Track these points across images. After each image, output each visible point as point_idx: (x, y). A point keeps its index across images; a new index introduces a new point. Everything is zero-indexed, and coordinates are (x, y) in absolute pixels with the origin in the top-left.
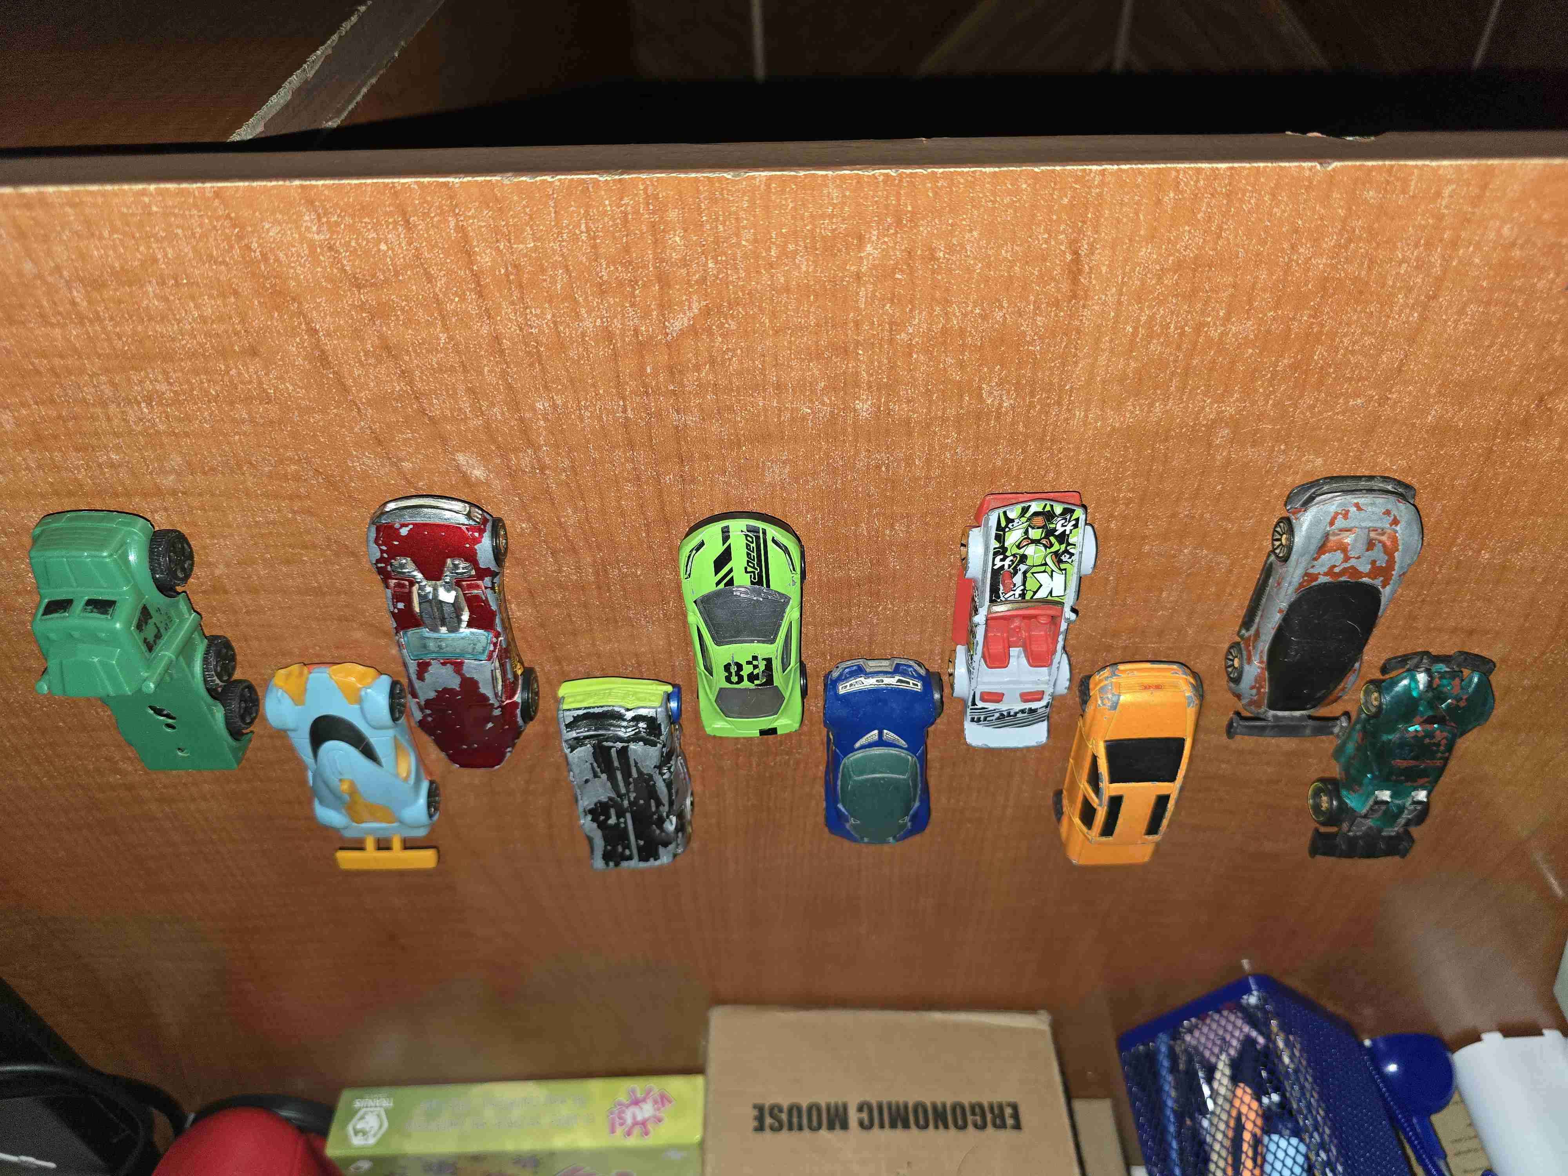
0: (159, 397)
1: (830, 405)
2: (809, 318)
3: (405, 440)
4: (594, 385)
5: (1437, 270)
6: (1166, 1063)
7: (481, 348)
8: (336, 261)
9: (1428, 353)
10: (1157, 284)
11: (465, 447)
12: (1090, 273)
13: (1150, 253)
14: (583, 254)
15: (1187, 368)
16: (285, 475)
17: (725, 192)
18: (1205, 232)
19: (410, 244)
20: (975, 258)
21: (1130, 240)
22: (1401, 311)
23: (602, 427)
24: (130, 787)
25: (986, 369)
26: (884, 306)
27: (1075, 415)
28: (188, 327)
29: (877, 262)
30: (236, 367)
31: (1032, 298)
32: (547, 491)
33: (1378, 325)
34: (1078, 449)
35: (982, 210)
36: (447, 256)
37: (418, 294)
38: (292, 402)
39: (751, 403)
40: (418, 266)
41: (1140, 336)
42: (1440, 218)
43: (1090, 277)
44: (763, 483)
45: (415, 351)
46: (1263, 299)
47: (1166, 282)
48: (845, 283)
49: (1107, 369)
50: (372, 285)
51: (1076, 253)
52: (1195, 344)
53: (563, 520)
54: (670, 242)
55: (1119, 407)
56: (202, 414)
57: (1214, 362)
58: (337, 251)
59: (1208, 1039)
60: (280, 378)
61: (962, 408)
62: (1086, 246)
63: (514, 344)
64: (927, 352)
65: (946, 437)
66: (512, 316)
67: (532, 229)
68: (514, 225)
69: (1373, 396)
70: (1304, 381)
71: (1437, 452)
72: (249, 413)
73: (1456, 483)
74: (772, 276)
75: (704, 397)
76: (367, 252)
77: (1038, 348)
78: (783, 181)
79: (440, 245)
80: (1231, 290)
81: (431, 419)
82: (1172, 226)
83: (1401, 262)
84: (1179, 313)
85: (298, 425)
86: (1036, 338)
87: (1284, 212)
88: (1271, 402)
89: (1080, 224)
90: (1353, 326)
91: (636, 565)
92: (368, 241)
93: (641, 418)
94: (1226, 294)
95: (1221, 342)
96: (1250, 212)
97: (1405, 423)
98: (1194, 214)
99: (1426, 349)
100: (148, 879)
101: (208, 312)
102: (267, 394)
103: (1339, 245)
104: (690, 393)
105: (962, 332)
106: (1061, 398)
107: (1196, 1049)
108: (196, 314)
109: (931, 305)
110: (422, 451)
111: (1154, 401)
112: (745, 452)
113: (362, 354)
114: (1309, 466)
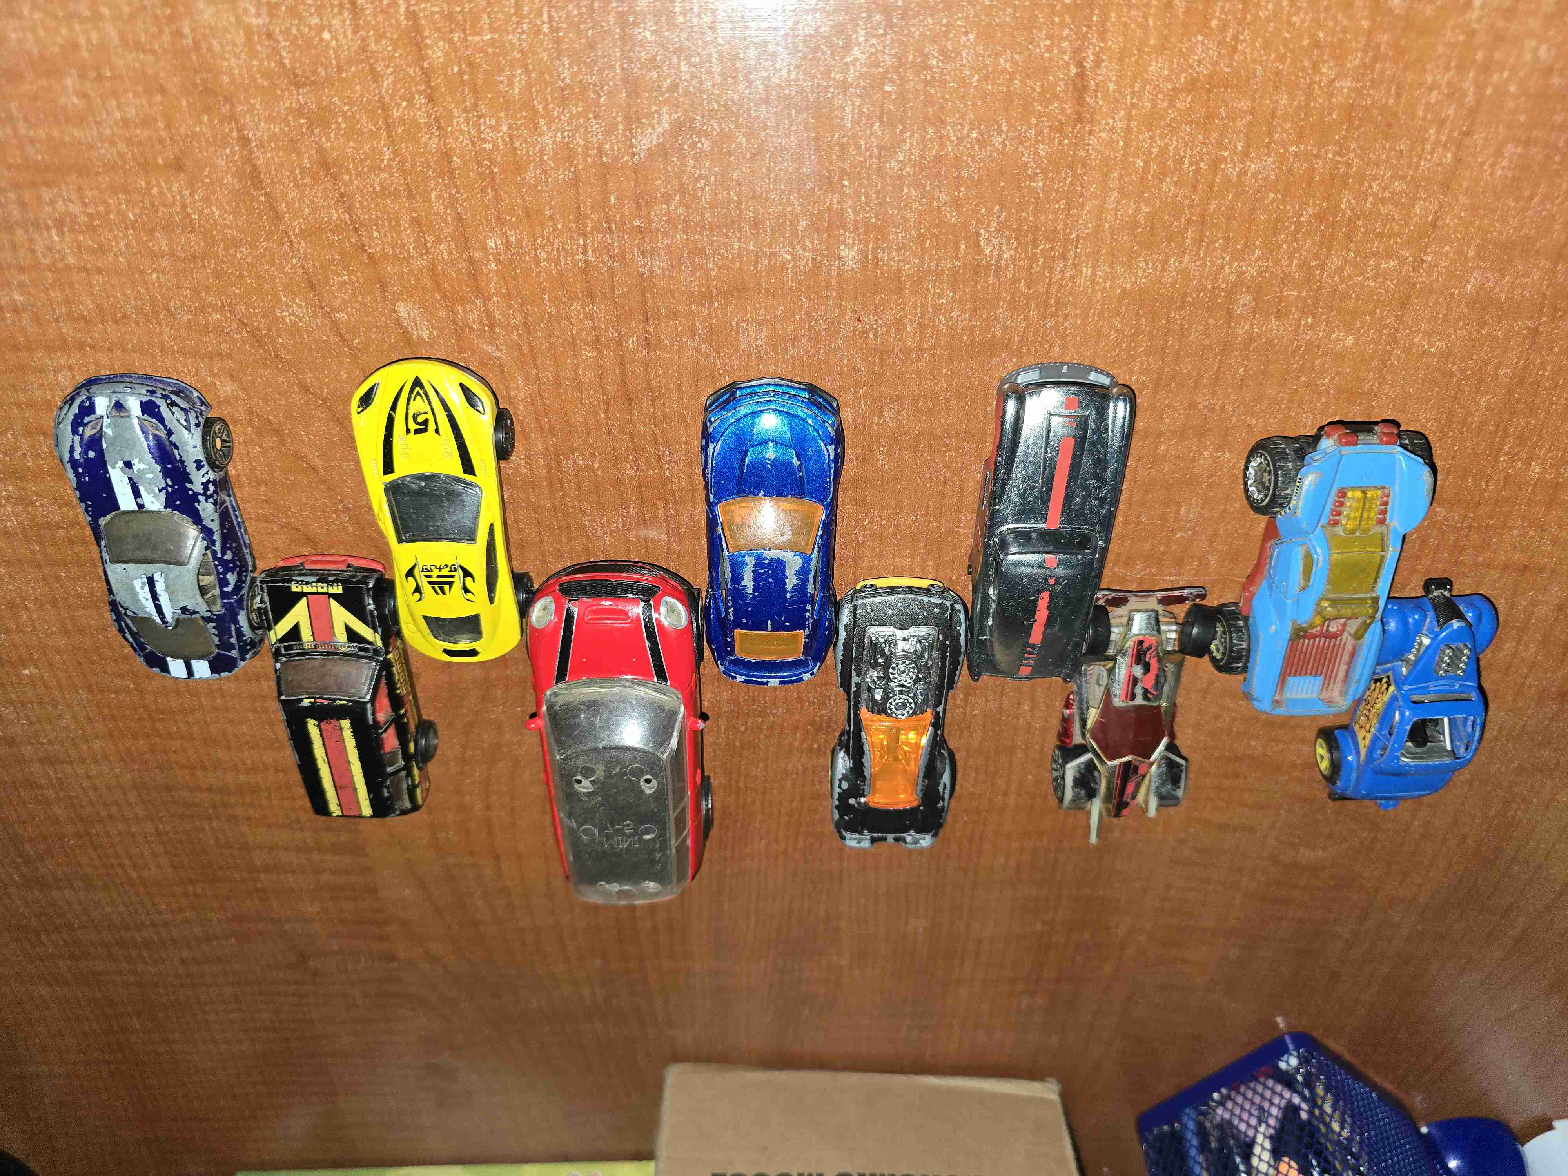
0: (71, 221)
1: (813, 250)
2: (789, 138)
3: (339, 282)
4: (551, 218)
5: (1470, 100)
6: (1195, 1142)
7: (428, 167)
8: (275, 52)
9: (1464, 205)
10: (1169, 107)
11: (407, 294)
12: (1096, 91)
13: (1160, 68)
14: (545, 50)
15: (1203, 218)
16: (206, 327)
18: (1220, 43)
19: (355, 32)
20: (972, 68)
21: (1139, 50)
22: (1432, 153)
23: (560, 274)
24: (11, 742)
25: (983, 210)
26: (872, 125)
27: (1081, 272)
28: (108, 131)
29: (864, 70)
30: (160, 187)
31: (1034, 121)
33: (1409, 167)
34: (1085, 316)
35: (979, 8)
36: (396, 47)
37: (362, 96)
38: (217, 231)
39: (725, 245)
40: (362, 61)
41: (1152, 172)
42: (1471, 34)
43: (1096, 96)
44: (737, 351)
45: (356, 168)
46: (1284, 130)
47: (1178, 105)
48: (829, 95)
49: (1116, 215)
50: (313, 83)
51: (1080, 65)
52: (1211, 186)
53: (513, 393)
54: (640, 38)
55: (1130, 264)
56: (118, 243)
57: (1232, 209)
58: (277, 41)
60: (205, 200)
62: (1091, 57)
63: (465, 164)
64: (919, 186)
65: (941, 296)
66: (464, 127)
67: (489, 17)
68: (471, 11)
69: (1407, 258)
70: (1331, 235)
71: (1479, 332)
72: (170, 244)
73: (1501, 372)
74: (750, 85)
75: (673, 237)
76: (308, 42)
77: (1041, 184)
79: (389, 34)
80: (1249, 117)
81: (370, 257)
82: (1183, 35)
83: (1431, 89)
84: (1194, 145)
85: (223, 261)
86: (1038, 171)
87: (1303, 21)
88: (1295, 262)
89: (1084, 29)
90: (1382, 168)
91: (593, 456)
92: (310, 27)
93: (603, 262)
94: (1244, 122)
95: (1240, 183)
96: (1268, 20)
97: (1442, 293)
98: (1207, 21)
99: (1462, 199)
100: (24, 870)
101: (132, 113)
102: (191, 220)
103: (1364, 65)
104: (657, 230)
105: (958, 159)
106: (1066, 249)
107: (1230, 1122)
108: (118, 115)
109: (923, 126)
110: (360, 299)
111: (1168, 258)
112: (717, 309)
113: (297, 171)
114: (1339, 347)
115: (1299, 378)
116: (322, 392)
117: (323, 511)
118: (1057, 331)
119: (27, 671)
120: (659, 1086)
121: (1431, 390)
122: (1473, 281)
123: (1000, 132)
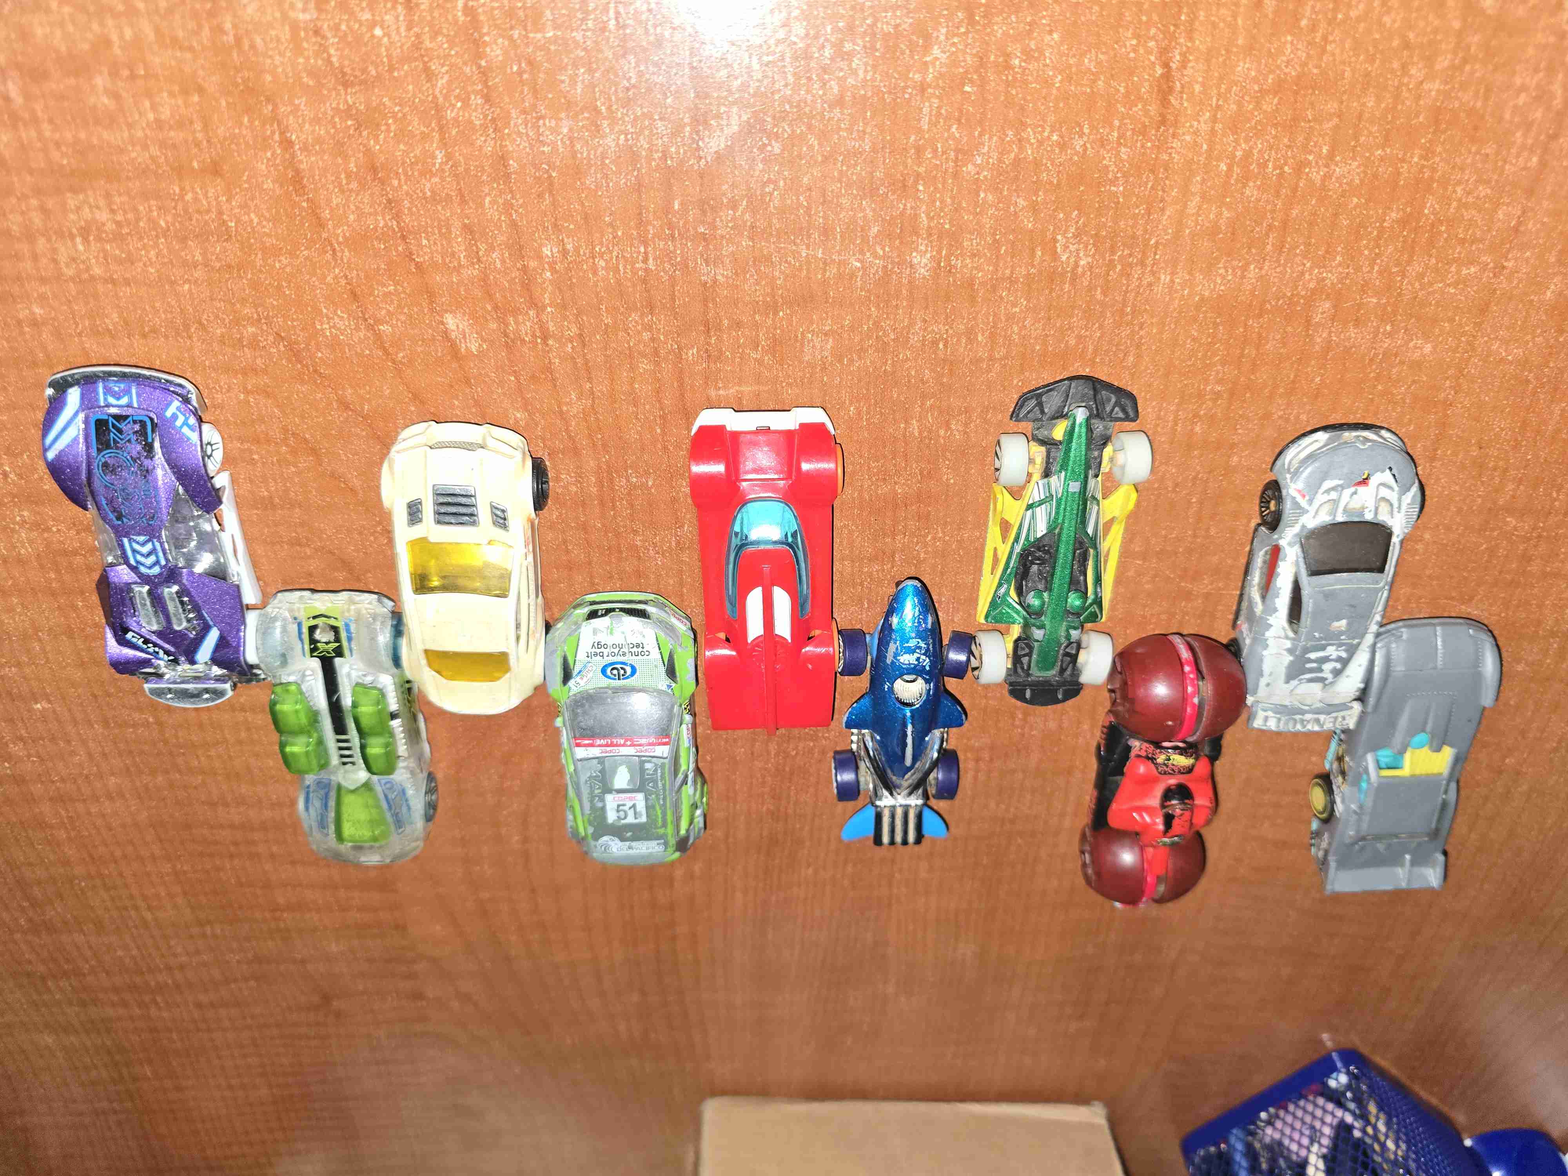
0: (98, 229)
1: (884, 257)
2: (863, 141)
3: (384, 293)
4: (611, 224)
5: (1558, 103)
6: (1244, 1164)
7: (483, 170)
8: (323, 48)
9: (1547, 209)
10: (1255, 109)
11: (456, 305)
12: (1181, 92)
13: (1248, 69)
14: (610, 48)
15: (1285, 223)
16: (240, 340)
18: (1309, 43)
19: (409, 29)
20: (1054, 68)
21: (1228, 51)
22: (1518, 156)
23: (619, 283)
24: (19, 780)
25: (1061, 215)
26: (950, 127)
27: (1159, 279)
28: (140, 134)
29: (944, 70)
30: (194, 192)
31: (1117, 123)
32: (548, 369)
33: (1494, 171)
34: (1161, 325)
35: (1064, 5)
36: (452, 44)
37: (414, 96)
38: (256, 239)
39: (793, 252)
40: (416, 59)
41: (1235, 176)
43: (1182, 98)
44: (801, 362)
45: (406, 174)
46: (1370, 133)
47: (1264, 107)
48: (907, 96)
49: (1197, 220)
50: (362, 82)
51: (1166, 65)
52: (1295, 190)
53: (565, 408)
55: (1209, 270)
56: (148, 252)
57: (1315, 214)
58: (324, 37)
60: (244, 206)
62: (1178, 57)
63: (522, 168)
64: (996, 190)
65: (1014, 305)
66: (522, 129)
67: (553, 14)
69: (1488, 264)
70: (1413, 241)
71: (1557, 340)
72: (204, 254)
74: (825, 84)
75: (739, 244)
76: (359, 39)
77: (1121, 188)
79: (445, 31)
80: (1336, 120)
81: (418, 266)
82: (1272, 34)
83: (1519, 91)
84: (1278, 149)
85: (261, 271)
86: (1119, 175)
87: (1394, 21)
88: (1376, 268)
89: (1172, 28)
90: (1467, 172)
91: (647, 473)
92: (361, 23)
93: (664, 270)
94: (1330, 125)
95: (1323, 187)
96: (1359, 20)
97: (1522, 300)
98: (1298, 20)
99: (1545, 204)
100: (31, 913)
101: (166, 113)
102: (228, 227)
103: (1453, 67)
104: (722, 237)
105: (1037, 163)
106: (1144, 254)
107: (1280, 1144)
108: (151, 116)
109: (1003, 128)
110: (406, 310)
111: (1248, 264)
112: (782, 319)
113: (343, 176)
114: (1417, 355)
115: (1375, 386)
116: (363, 409)
117: (360, 533)
118: (1132, 340)
119: (39, 706)
120: (696, 1122)
121: (1507, 399)
122: (1553, 287)
123: (1081, 134)
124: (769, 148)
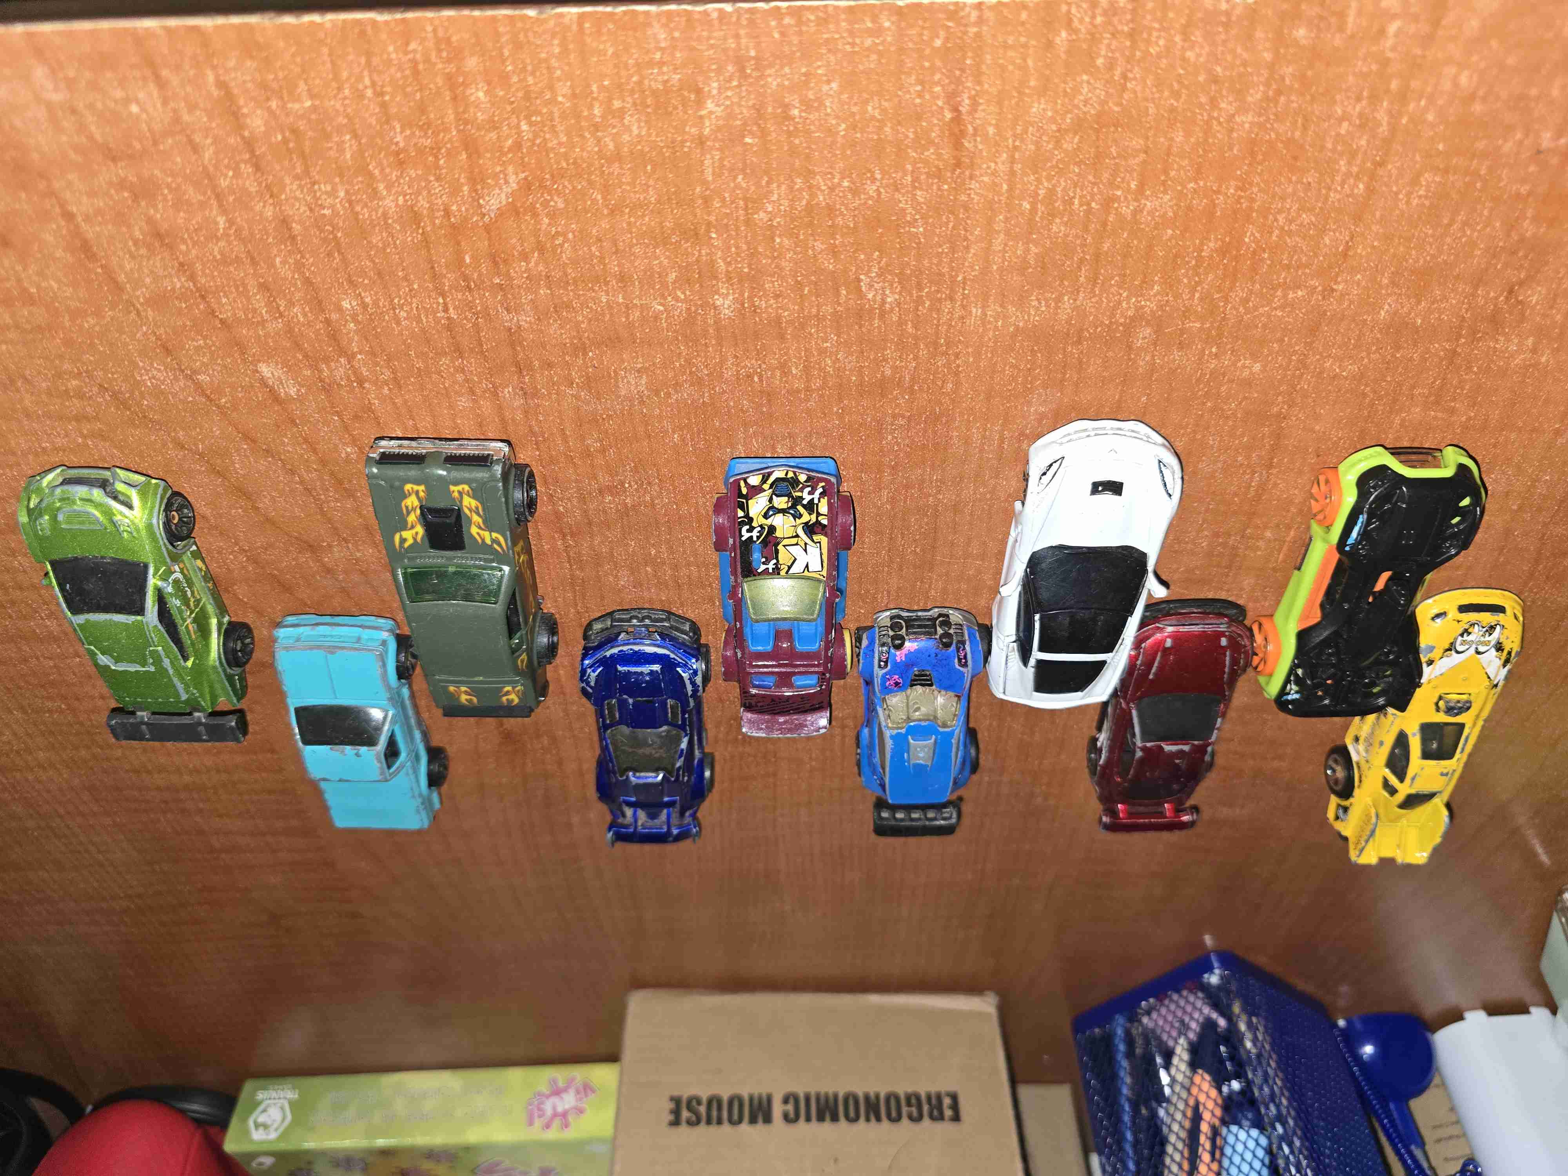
1: (686, 300)
2: (648, 194)
3: (195, 347)
4: (406, 278)
5: (1383, 130)
6: (1122, 1047)
7: (267, 234)
8: (83, 127)
9: (1377, 233)
10: (1055, 149)
11: (268, 355)
12: (975, 135)
13: (1044, 109)
14: (372, 115)
15: (1097, 256)
16: (67, 392)
17: (530, 34)
18: (1107, 82)
19: (165, 103)
20: (837, 117)
21: (1019, 92)
22: (1342, 184)
23: (423, 331)
25: (862, 257)
26: (735, 178)
27: (970, 312)
29: (721, 122)
31: (909, 167)
32: (369, 409)
33: (1318, 199)
34: (978, 354)
35: (839, 55)
36: (211, 118)
37: (184, 167)
38: (59, 303)
39: (593, 299)
40: (178, 133)
41: (1040, 213)
42: (1385, 63)
43: (975, 140)
44: (618, 396)
45: (191, 238)
46: (1181, 167)
47: (1065, 146)
48: (686, 150)
49: (1004, 256)
50: (131, 157)
51: (956, 110)
52: (1105, 224)
54: (473, 98)
55: (1022, 300)
57: (1128, 246)
58: (82, 116)
59: (1165, 1020)
60: (41, 274)
61: (839, 304)
62: (967, 101)
63: (306, 228)
64: (791, 235)
65: (825, 340)
66: (298, 193)
67: (306, 83)
68: (285, 78)
69: (1316, 288)
70: (1235, 268)
71: (1393, 356)
72: (13, 317)
73: (1416, 392)
74: (599, 141)
75: (536, 293)
76: (116, 116)
77: (921, 229)
78: (599, 20)
79: (201, 105)
80: (1143, 156)
81: (223, 322)
82: (1067, 75)
83: (1341, 120)
84: (1083, 186)
85: (71, 331)
86: (917, 217)
87: (1199, 55)
88: (1197, 295)
89: (958, 73)
90: (1289, 201)
92: (116, 102)
93: (466, 318)
94: (1137, 160)
95: (1135, 221)
96: (1159, 56)
97: (1354, 320)
98: (1093, 59)
99: (1375, 228)
102: (30, 293)
103: (1267, 99)
104: (519, 286)
105: (831, 210)
106: (952, 290)
107: (1153, 1031)
109: (790, 177)
110: (219, 361)
111: (1061, 295)
112: (592, 359)
113: (130, 243)
114: (1246, 373)
115: (1204, 404)
116: (197, 448)
117: (219, 553)
118: (949, 368)
121: (1344, 411)
122: (1386, 307)
123: (873, 180)
124: (552, 203)
